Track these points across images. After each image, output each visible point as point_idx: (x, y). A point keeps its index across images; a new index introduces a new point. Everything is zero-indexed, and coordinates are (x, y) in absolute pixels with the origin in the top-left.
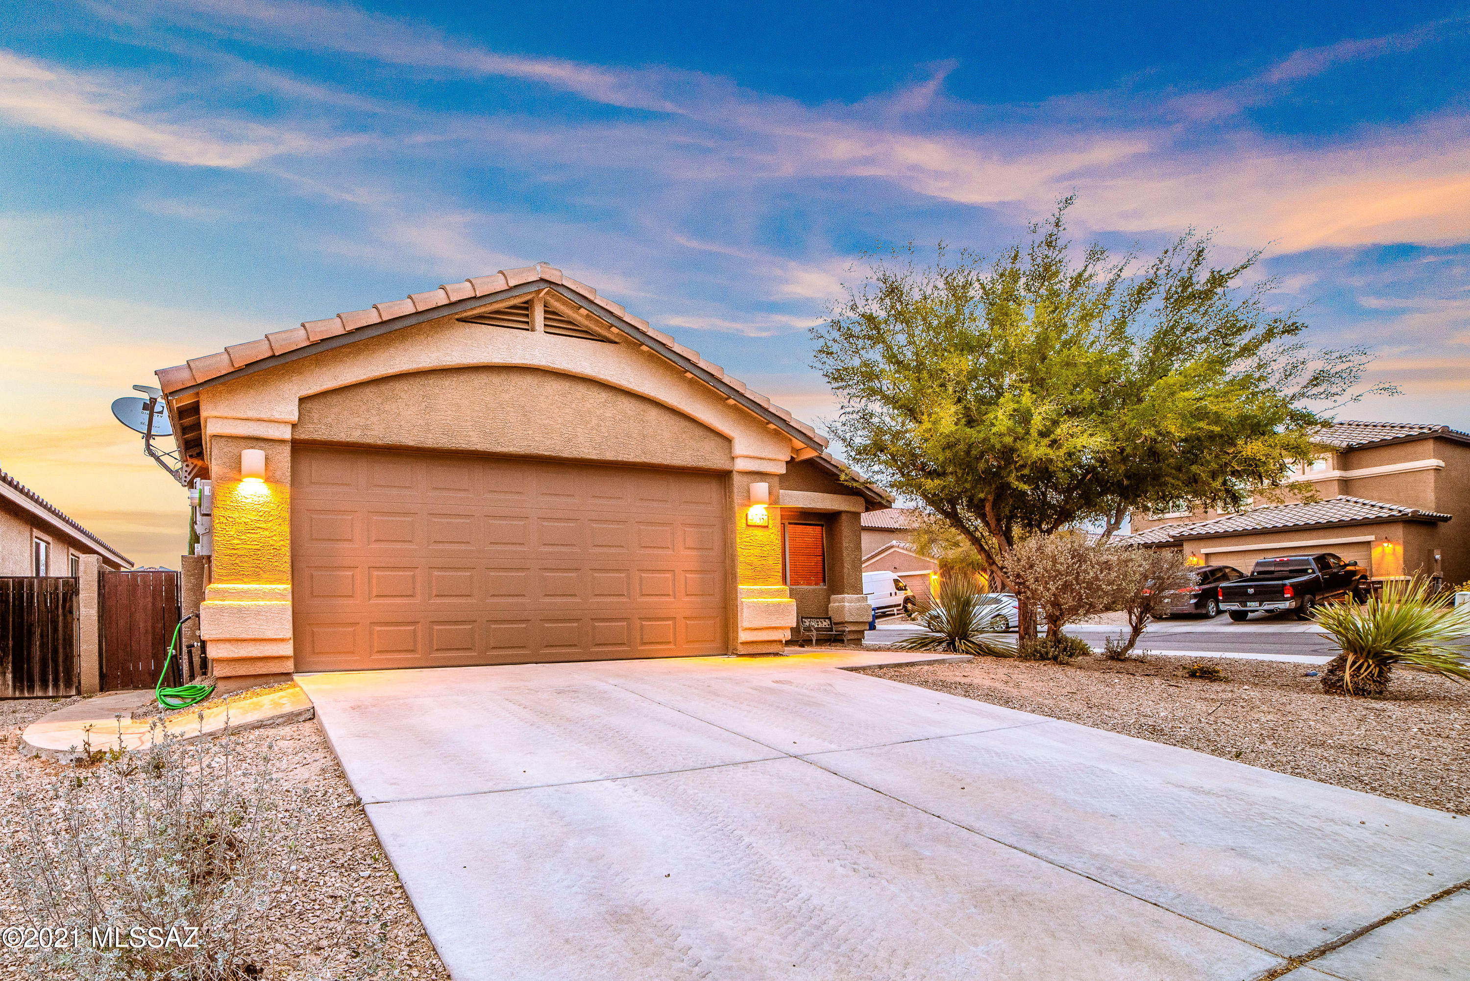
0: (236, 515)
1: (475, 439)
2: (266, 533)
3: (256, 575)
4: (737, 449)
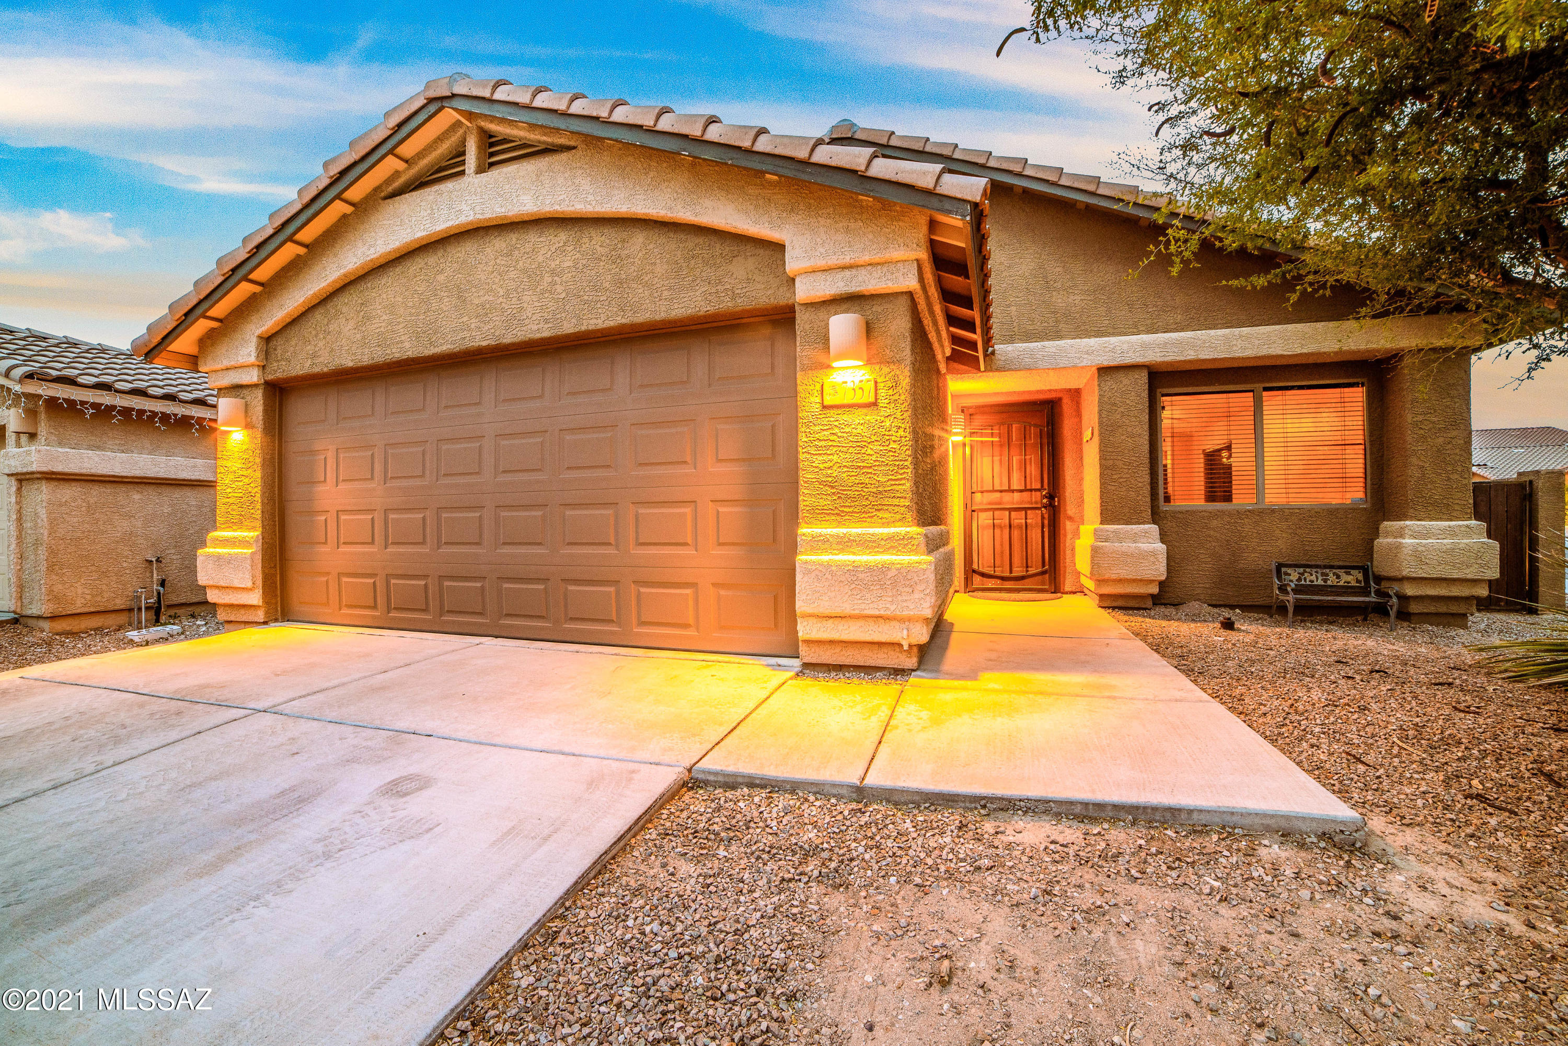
1: (407, 345)
2: (248, 480)
3: (240, 523)
4: (793, 263)
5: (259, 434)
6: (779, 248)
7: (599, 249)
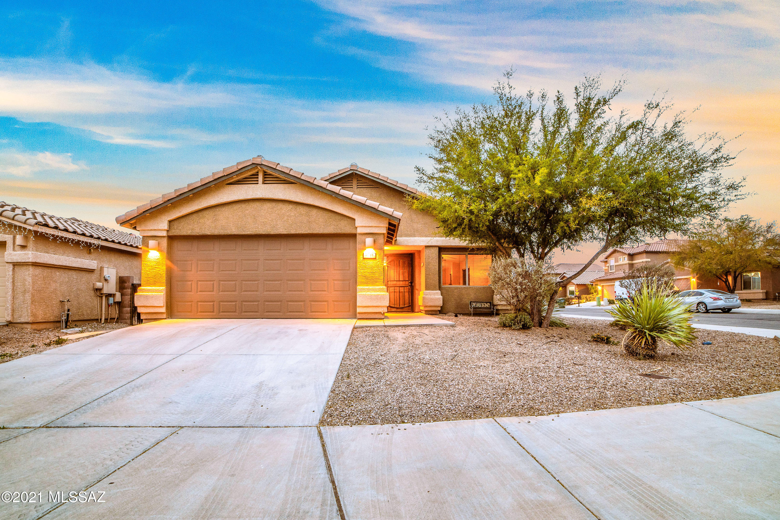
0: (149, 263)
1: (234, 230)
2: (158, 269)
3: (154, 284)
4: (357, 223)
5: (165, 254)
6: (354, 220)
7: (303, 212)
